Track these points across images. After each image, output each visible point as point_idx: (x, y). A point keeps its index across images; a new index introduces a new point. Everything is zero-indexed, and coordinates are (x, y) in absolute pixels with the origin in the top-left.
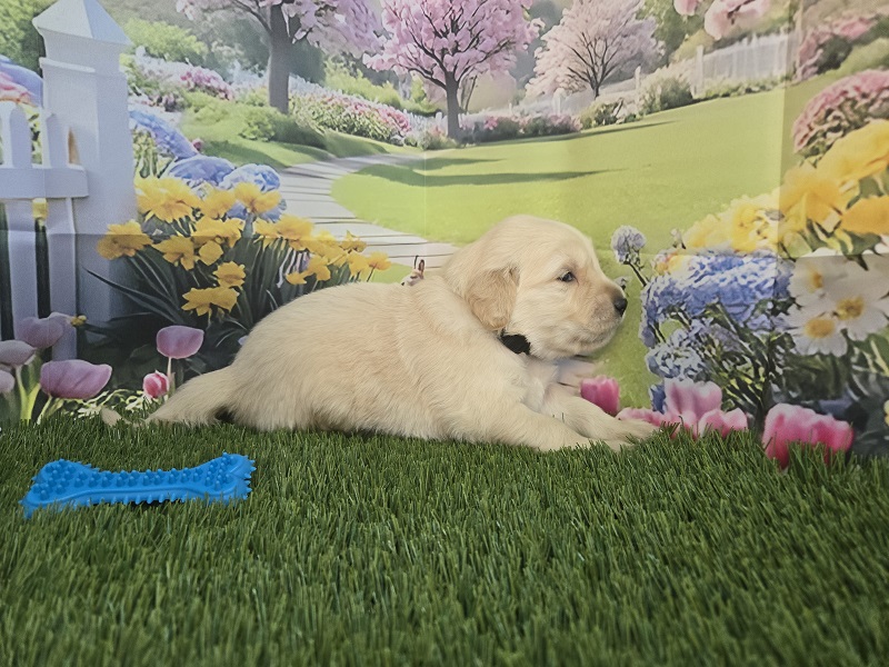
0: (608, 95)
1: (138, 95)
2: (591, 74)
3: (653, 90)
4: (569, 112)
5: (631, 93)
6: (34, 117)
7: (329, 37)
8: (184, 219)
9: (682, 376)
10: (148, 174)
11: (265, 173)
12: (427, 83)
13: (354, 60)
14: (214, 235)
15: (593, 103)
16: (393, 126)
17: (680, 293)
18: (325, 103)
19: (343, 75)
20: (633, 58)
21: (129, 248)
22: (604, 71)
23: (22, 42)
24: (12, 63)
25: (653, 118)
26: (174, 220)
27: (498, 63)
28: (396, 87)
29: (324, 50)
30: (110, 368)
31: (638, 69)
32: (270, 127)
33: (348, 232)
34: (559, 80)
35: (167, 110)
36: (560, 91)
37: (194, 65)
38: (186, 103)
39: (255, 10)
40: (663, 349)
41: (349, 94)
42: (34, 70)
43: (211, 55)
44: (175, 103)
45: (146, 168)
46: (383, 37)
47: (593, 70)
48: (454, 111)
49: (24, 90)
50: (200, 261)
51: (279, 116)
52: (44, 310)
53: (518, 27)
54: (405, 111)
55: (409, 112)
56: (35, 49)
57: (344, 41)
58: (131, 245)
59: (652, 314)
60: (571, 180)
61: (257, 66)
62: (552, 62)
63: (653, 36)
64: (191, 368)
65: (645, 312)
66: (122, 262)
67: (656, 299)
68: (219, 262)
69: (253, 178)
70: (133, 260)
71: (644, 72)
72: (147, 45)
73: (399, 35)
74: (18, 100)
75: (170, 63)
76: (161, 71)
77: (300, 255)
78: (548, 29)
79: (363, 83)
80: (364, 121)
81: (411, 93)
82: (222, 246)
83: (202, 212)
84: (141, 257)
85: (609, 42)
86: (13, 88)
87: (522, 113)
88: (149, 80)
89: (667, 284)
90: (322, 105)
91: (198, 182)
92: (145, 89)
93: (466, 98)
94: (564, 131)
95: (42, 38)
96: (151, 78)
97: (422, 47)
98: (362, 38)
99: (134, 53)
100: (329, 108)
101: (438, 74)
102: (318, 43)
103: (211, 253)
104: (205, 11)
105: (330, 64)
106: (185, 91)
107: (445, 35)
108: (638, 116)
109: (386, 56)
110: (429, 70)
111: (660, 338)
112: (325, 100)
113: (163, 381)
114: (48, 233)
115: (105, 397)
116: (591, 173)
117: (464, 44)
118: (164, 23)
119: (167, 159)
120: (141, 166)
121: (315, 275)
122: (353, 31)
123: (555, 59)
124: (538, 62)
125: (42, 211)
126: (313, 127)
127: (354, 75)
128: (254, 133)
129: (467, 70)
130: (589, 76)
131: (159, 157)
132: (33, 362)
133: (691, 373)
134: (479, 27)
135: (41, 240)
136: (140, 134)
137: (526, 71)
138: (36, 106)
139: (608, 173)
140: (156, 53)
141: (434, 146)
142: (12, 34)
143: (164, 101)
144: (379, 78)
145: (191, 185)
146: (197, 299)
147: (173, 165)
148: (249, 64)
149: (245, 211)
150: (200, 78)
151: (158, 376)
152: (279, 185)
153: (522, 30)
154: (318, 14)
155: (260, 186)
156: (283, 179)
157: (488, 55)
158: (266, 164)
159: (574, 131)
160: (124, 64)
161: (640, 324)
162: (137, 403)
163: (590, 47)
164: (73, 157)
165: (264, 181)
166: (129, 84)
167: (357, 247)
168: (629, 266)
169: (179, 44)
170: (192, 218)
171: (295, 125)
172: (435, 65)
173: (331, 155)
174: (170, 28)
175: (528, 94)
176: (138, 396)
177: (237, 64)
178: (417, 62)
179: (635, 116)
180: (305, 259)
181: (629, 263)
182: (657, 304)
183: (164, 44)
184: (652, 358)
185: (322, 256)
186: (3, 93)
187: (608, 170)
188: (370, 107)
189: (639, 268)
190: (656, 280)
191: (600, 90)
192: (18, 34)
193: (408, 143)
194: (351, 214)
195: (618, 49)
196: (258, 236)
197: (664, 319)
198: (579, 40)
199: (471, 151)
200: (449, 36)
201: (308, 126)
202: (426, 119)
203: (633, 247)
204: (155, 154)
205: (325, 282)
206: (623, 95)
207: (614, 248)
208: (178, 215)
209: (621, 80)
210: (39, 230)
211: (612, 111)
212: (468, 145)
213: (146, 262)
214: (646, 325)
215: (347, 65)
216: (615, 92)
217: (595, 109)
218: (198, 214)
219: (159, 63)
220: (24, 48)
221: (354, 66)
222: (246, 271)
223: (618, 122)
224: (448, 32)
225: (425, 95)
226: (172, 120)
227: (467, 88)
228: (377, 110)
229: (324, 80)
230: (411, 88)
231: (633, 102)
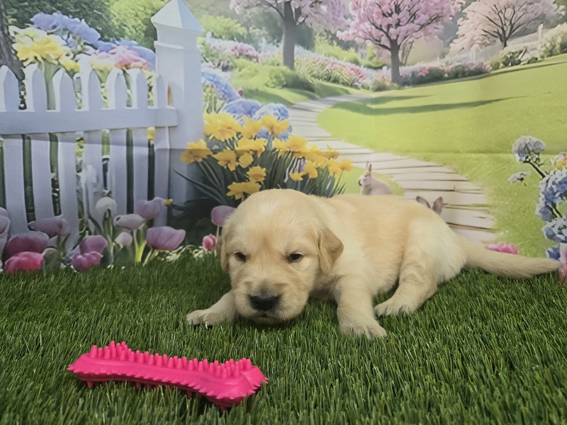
0: (514, 45)
1: (207, 62)
2: (501, 32)
3: (553, 39)
4: (482, 60)
5: (534, 43)
6: (150, 77)
7: (318, 20)
8: (232, 139)
10: (211, 111)
11: (280, 109)
12: (376, 47)
13: (332, 35)
14: (248, 149)
15: (502, 52)
16: (354, 76)
18: (315, 63)
19: (325, 45)
20: (537, 19)
21: (198, 157)
22: (511, 29)
23: (145, 32)
24: (140, 44)
25: (552, 59)
26: (226, 141)
27: (430, 31)
28: (356, 50)
29: (314, 29)
30: (184, 232)
31: (541, 26)
32: (283, 79)
33: (328, 147)
34: (475, 38)
35: (223, 71)
36: (476, 46)
37: (239, 41)
38: (234, 66)
39: (275, 6)
40: (559, 222)
41: (328, 56)
42: (151, 49)
43: (249, 35)
44: (228, 66)
45: (210, 108)
46: (349, 20)
47: (503, 29)
48: (396, 64)
49: (144, 60)
50: (239, 166)
51: (289, 71)
52: (151, 196)
53: (446, 5)
54: (362, 66)
55: (364, 67)
56: (152, 36)
57: (326, 22)
58: (200, 155)
59: (550, 198)
60: (482, 106)
61: (275, 41)
62: (471, 27)
63: (554, 2)
65: (543, 196)
66: (194, 166)
67: (554, 187)
68: (251, 166)
69: (272, 112)
70: (201, 165)
71: (547, 28)
72: (212, 31)
73: (360, 17)
74: (141, 68)
75: (225, 41)
76: (220, 47)
77: (299, 161)
78: (468, 5)
79: (336, 49)
80: (336, 74)
81: (366, 54)
82: (253, 156)
83: (242, 134)
84: (205, 163)
85: (516, 9)
86: (139, 61)
87: (447, 63)
88: (213, 53)
90: (313, 65)
91: (240, 115)
92: (210, 58)
93: (406, 56)
94: (478, 73)
95: (155, 29)
96: (214, 51)
97: (374, 24)
98: (336, 20)
99: (205, 36)
100: (317, 66)
101: (385, 41)
102: (311, 24)
103: (246, 160)
104: (246, 8)
105: (317, 37)
106: (233, 58)
107: (390, 15)
108: (539, 59)
110: (378, 39)
111: (557, 215)
112: (315, 61)
113: (214, 240)
114: (155, 148)
115: (181, 250)
117: (404, 20)
118: (223, 17)
119: (222, 102)
120: (207, 106)
121: (308, 174)
122: (331, 16)
123: (473, 25)
124: (459, 28)
125: (152, 135)
126: (308, 78)
127: (331, 44)
128: (274, 83)
129: (406, 37)
130: (498, 33)
131: (218, 100)
132: (143, 228)
134: (415, 8)
135: (152, 154)
136: (207, 86)
137: (451, 34)
138: (151, 71)
139: (512, 100)
140: (218, 36)
141: (380, 88)
142: (140, 27)
143: (221, 66)
144: (346, 45)
145: (236, 117)
146: (235, 189)
147: (226, 105)
148: (271, 39)
149: (267, 133)
150: (242, 50)
151: (211, 237)
152: (288, 116)
153: (449, 7)
154: (311, 6)
155: (277, 117)
156: (291, 112)
157: (422, 26)
158: (280, 102)
159: (486, 72)
160: (200, 44)
161: (537, 205)
162: (199, 254)
163: (500, 14)
164: (170, 101)
165: (279, 114)
166: (202, 55)
167: (333, 156)
168: (528, 164)
169: (231, 30)
170: (236, 138)
171: (298, 77)
172: (383, 35)
173: (317, 96)
174: (226, 20)
175: (451, 50)
176: (200, 249)
177: (264, 40)
178: (371, 34)
179: (537, 59)
180: (302, 163)
181: (529, 162)
182: (555, 190)
183: (222, 30)
184: (550, 229)
185: (313, 161)
186: (133, 64)
187: (512, 98)
188: (340, 65)
189: (539, 166)
190: (554, 173)
191: (507, 42)
192: (143, 27)
193: (363, 87)
194: (328, 135)
195: (524, 14)
196: (275, 149)
197: (561, 201)
198: (491, 10)
199: (408, 91)
200: (393, 16)
201: (305, 78)
202: (375, 71)
203: (533, 151)
204: (215, 98)
205: (314, 179)
206: (527, 44)
207: (516, 152)
208: (228, 137)
209: (526, 35)
210: (150, 147)
211: (518, 57)
212: (406, 87)
213: (208, 166)
214: (544, 205)
215: (327, 38)
216: (520, 43)
217: (503, 56)
218: (240, 136)
219: (219, 42)
220: (146, 36)
221: (332, 39)
222: (266, 172)
223: (522, 63)
224: (392, 13)
225: (375, 56)
226: (226, 77)
227: (406, 49)
228: (344, 67)
229: (314, 48)
230: (366, 52)
231: (536, 49)
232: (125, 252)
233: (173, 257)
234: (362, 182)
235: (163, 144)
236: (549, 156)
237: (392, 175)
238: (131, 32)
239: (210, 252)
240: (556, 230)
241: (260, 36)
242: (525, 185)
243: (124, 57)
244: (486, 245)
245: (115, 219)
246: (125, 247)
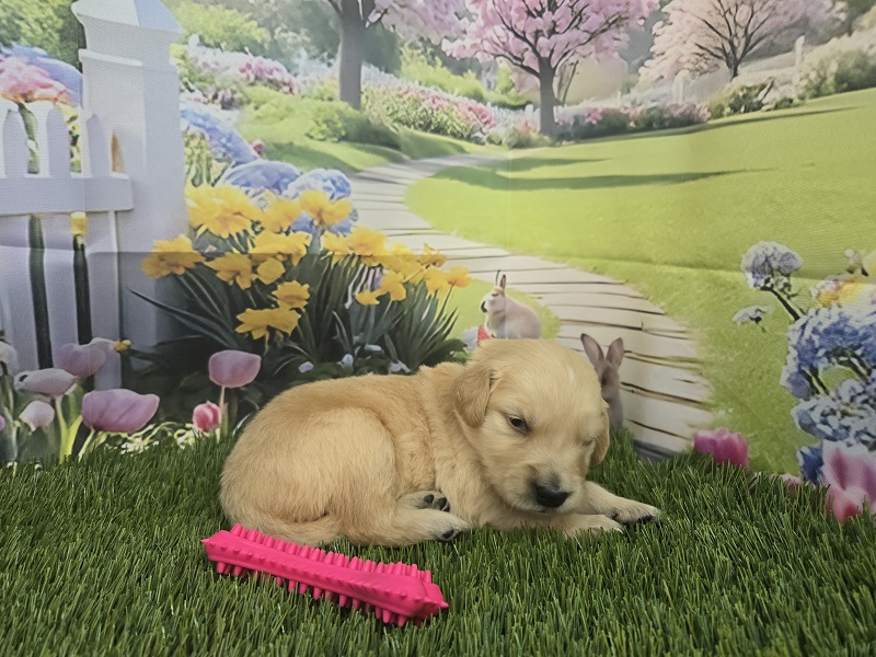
0: (750, 74)
1: (191, 91)
2: (728, 48)
3: (823, 66)
4: (693, 99)
5: (788, 71)
6: (73, 119)
7: (406, 20)
8: (242, 234)
9: (851, 440)
10: (201, 182)
11: (335, 178)
12: (515, 71)
13: (433, 46)
14: (274, 252)
15: (728, 85)
16: (475, 122)
17: (855, 333)
18: (401, 97)
19: (420, 63)
20: (794, 26)
21: (177, 266)
22: (747, 44)
23: (60, 32)
24: (49, 56)
26: (230, 236)
27: (605, 45)
28: (479, 76)
29: (400, 35)
30: (157, 399)
31: (801, 40)
32: (340, 125)
33: (426, 245)
34: (683, 60)
35: (223, 108)
36: (684, 73)
37: (255, 55)
38: (245, 99)
40: (823, 402)
41: (426, 85)
42: (74, 65)
43: (274, 43)
44: (232, 99)
45: (199, 175)
46: (465, 20)
47: (731, 43)
48: (548, 102)
49: (61, 87)
50: (258, 280)
51: (351, 111)
52: (85, 335)
54: (489, 104)
55: (493, 105)
56: (74, 40)
57: (421, 24)
58: (180, 262)
59: (808, 356)
60: (691, 183)
61: (325, 54)
62: (675, 39)
64: (247, 398)
65: (794, 353)
66: (170, 282)
67: (815, 338)
68: (280, 281)
69: (320, 184)
70: (182, 279)
71: (811, 43)
72: (201, 33)
73: (485, 16)
74: (56, 99)
75: (227, 53)
76: (217, 64)
77: (372, 271)
79: (441, 73)
80: (441, 117)
81: (496, 83)
82: (284, 263)
83: (263, 225)
84: (191, 275)
85: (756, 6)
86: (50, 86)
87: (633, 103)
88: (203, 74)
89: (835, 319)
90: (397, 99)
91: (258, 190)
92: (197, 83)
93: (564, 88)
94: (686, 122)
95: (81, 27)
96: (205, 72)
97: (512, 30)
98: (442, 20)
99: (187, 43)
100: (404, 102)
101: (530, 60)
102: (394, 26)
103: (270, 272)
105: (406, 50)
106: (243, 85)
107: (540, 14)
108: (796, 101)
109: (468, 42)
110: (519, 56)
111: (820, 389)
112: (401, 92)
113: (215, 413)
114: (88, 252)
115: (151, 431)
116: (718, 174)
117: (563, 24)
118: (221, 6)
119: (223, 165)
120: (193, 173)
121: (388, 294)
122: (431, 12)
123: (679, 34)
124: (656, 39)
125: (81, 227)
126: (388, 125)
127: (432, 63)
128: (322, 132)
129: (565, 54)
130: (723, 50)
131: (214, 162)
132: (74, 392)
133: (865, 437)
134: (582, 3)
135: (80, 260)
136: (193, 137)
137: (641, 50)
138: (75, 106)
139: (744, 175)
140: (212, 43)
141: (521, 143)
142: (50, 22)
143: (220, 98)
144: (459, 66)
145: (251, 193)
146: (252, 321)
147: (229, 171)
148: (317, 51)
149: (312, 223)
150: (261, 70)
151: (209, 407)
152: (350, 192)
155: (329, 194)
156: (355, 185)
157: (593, 35)
158: (336, 168)
159: (699, 122)
160: (176, 56)
161: (784, 368)
162: (187, 437)
163: (728, 15)
164: (117, 164)
165: (333, 188)
166: (181, 78)
167: (435, 262)
168: (770, 293)
169: (238, 31)
170: (251, 233)
171: (368, 122)
172: (527, 49)
173: (405, 157)
174: (228, 12)
175: (641, 79)
176: (188, 429)
177: (303, 52)
178: (505, 47)
179: (791, 101)
180: (377, 276)
181: (771, 289)
182: (817, 344)
183: (221, 31)
184: (805, 413)
185: (397, 272)
186: (39, 92)
187: (744, 171)
188: (448, 100)
189: (789, 297)
190: (817, 313)
191: (739, 68)
192: (56, 23)
193: (491, 141)
194: (427, 225)
195: (770, 16)
196: (326, 251)
197: (827, 364)
198: (712, 8)
199: (569, 150)
200: (544, 15)
201: (382, 124)
202: (513, 112)
203: (779, 270)
204: (209, 159)
205: (399, 303)
206: (775, 73)
207: (748, 269)
208: (235, 229)
209: (774, 55)
210: (78, 249)
211: (757, 95)
212: (564, 143)
213: (198, 283)
214: (795, 370)
215: (424, 52)
216: (762, 70)
217: (731, 93)
218: (257, 229)
219: (215, 54)
220: (62, 39)
221: (433, 54)
222: (309, 291)
223: (764, 108)
224: (543, 10)
225: (514, 85)
226: (229, 119)
227: (565, 75)
228: (457, 105)
229: (399, 69)
230: (497, 78)
231: (790, 82)
232: (40, 438)
233: (137, 444)
234: (486, 307)
235: (105, 243)
236: (807, 281)
237: (540, 295)
238: (33, 31)
239: (207, 435)
240: (816, 416)
241: (296, 46)
242: (763, 330)
243: (20, 77)
244: (693, 431)
245: (17, 378)
246: (39, 429)
